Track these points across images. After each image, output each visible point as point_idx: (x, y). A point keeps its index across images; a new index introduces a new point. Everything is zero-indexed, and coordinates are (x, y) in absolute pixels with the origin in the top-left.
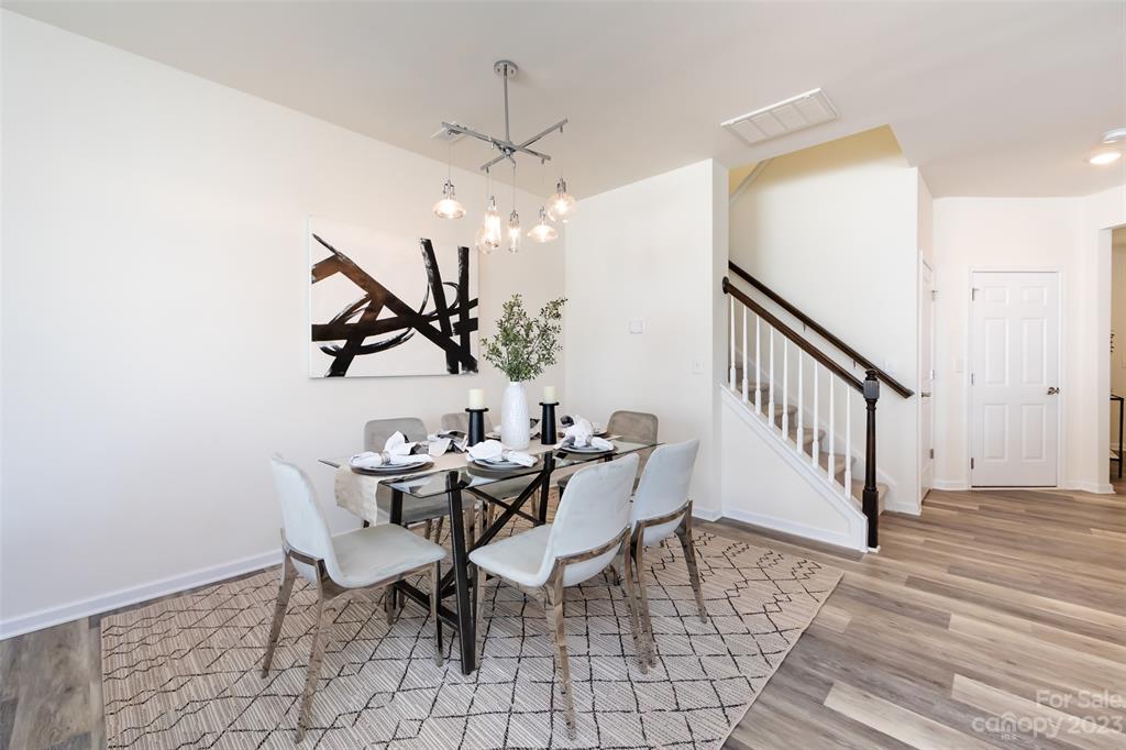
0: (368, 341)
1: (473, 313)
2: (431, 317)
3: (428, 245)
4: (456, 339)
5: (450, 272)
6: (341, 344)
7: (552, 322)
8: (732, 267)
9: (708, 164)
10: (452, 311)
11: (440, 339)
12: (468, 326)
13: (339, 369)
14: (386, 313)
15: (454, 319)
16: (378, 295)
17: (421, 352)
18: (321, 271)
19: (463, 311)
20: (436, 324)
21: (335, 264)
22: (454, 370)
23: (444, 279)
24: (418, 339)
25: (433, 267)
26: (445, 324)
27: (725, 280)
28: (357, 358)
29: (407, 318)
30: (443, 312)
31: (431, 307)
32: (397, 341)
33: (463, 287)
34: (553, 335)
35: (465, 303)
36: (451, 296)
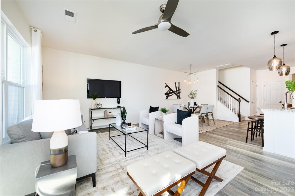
0: (170, 95)
1: (180, 91)
2: (175, 92)
3: (175, 82)
4: (178, 94)
5: (177, 86)
6: (167, 95)
7: (196, 93)
8: (219, 82)
9: (215, 69)
10: (178, 91)
11: (176, 94)
12: (180, 93)
13: (167, 98)
14: (171, 91)
15: (178, 92)
16: (170, 89)
17: (174, 96)
18: (165, 87)
19: (179, 91)
20: (176, 93)
21: (167, 86)
22: (178, 99)
23: (177, 87)
24: (174, 94)
25: (176, 85)
26: (177, 93)
27: (218, 86)
28: (168, 97)
29: (173, 92)
30: (177, 91)
31: (176, 91)
32: (172, 95)
33: (179, 88)
34: (196, 94)
35: (179, 90)
36: (178, 89)
